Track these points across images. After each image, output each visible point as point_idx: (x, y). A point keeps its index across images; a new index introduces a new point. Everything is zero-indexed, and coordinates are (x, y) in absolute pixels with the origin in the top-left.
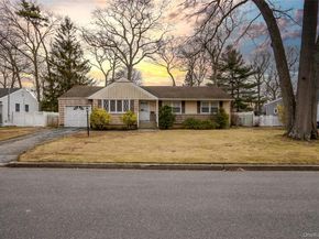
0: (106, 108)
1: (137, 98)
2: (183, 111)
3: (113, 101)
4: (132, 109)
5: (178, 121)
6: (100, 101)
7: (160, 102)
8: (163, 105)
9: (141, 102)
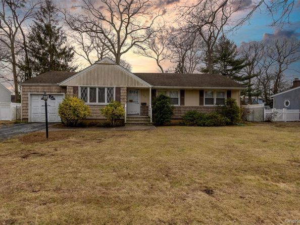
0: (84, 98)
1: (124, 85)
2: (183, 102)
3: (93, 89)
4: (118, 99)
5: (177, 115)
6: (75, 89)
7: (154, 91)
8: (158, 94)
9: (130, 90)
